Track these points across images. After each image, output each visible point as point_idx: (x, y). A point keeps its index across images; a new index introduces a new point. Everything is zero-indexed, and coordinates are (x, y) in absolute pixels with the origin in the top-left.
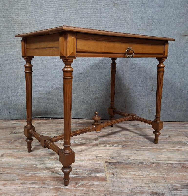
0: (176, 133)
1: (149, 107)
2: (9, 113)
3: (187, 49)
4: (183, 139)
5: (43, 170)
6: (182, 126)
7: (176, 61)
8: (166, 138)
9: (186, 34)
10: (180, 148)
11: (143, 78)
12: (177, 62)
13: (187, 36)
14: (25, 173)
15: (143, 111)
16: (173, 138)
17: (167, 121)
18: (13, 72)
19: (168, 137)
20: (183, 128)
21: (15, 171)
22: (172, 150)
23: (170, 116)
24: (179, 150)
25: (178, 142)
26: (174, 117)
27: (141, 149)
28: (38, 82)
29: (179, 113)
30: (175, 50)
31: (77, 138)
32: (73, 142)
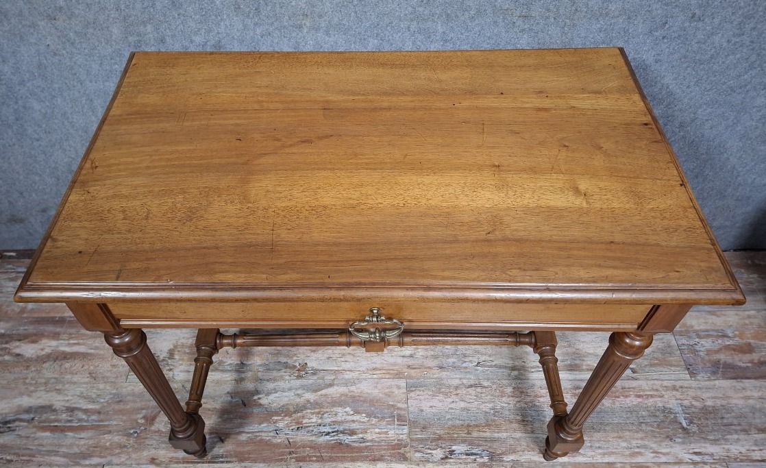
25: (655, 414)
31: (340, 403)
32: (328, 434)
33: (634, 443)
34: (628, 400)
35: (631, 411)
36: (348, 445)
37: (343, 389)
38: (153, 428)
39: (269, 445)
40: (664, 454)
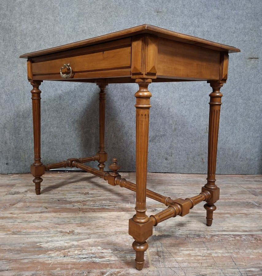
0: (240, 190)
1: (202, 154)
2: (7, 164)
3: (253, 76)
4: (250, 198)
5: (50, 252)
6: (247, 181)
7: (239, 93)
8: (228, 197)
9: (251, 57)
10: (248, 212)
11: (195, 115)
12: (240, 95)
13: (252, 60)
14: (22, 258)
15: (195, 160)
16: (236, 197)
17: (226, 173)
18: (12, 105)
19: (229, 196)
20: (248, 182)
21: (5, 254)
22: (238, 215)
23: (230, 167)
24: (247, 214)
25: (243, 203)
26: (235, 168)
27: (195, 214)
28: (49, 120)
29: (241, 163)
30: (237, 78)
31: (104, 200)
32: (98, 206)
33: (237, 209)
34: (231, 200)
35: (234, 202)
36: (107, 209)
37: (104, 197)
38: (13, 206)
39: (70, 209)
40: (251, 211)
